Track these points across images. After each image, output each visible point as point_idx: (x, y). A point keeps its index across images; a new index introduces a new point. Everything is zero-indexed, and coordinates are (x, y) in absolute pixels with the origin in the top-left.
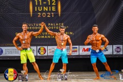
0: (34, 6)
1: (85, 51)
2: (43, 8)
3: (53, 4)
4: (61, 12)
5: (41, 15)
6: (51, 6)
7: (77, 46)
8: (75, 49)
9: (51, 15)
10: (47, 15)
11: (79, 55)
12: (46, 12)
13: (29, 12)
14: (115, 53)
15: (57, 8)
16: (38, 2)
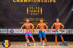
0: (29, 9)
1: (53, 32)
2: (33, 11)
3: (38, 9)
4: (42, 12)
5: (32, 14)
6: (37, 10)
7: (50, 29)
8: (49, 31)
9: (37, 14)
10: (35, 14)
11: (51, 34)
12: (35, 12)
13: (27, 12)
14: (68, 33)
15: (40, 11)
16: (31, 8)
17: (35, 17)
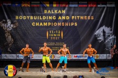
0: (49, 33)
1: (75, 57)
2: (54, 35)
3: (59, 33)
4: (63, 37)
5: (53, 38)
7: (71, 55)
10: (56, 38)
11: (72, 59)
13: (46, 37)
16: (51, 32)
17: (55, 41)
